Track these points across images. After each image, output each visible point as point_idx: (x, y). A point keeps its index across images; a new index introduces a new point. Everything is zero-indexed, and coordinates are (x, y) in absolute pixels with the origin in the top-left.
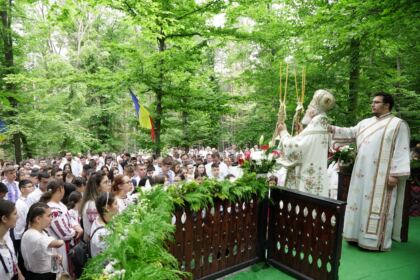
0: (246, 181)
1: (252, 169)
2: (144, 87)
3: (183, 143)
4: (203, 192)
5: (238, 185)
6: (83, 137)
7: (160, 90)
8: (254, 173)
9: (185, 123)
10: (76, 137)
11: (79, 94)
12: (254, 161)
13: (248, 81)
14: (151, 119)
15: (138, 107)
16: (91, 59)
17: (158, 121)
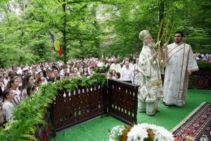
0: (95, 77)
1: (98, 71)
2: (56, 30)
3: (80, 56)
4: (72, 84)
5: (91, 79)
7: (65, 31)
8: (99, 73)
9: (81, 46)
10: (25, 56)
11: (26, 33)
12: (99, 67)
13: (108, 24)
14: (60, 46)
15: (53, 40)
16: (32, 14)
17: (65, 47)
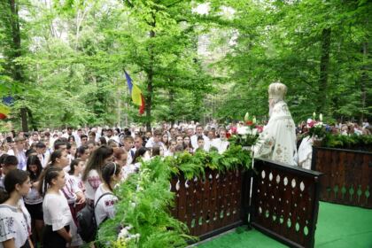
0: (233, 153)
1: (238, 142)
2: (135, 67)
3: (169, 117)
4: (195, 163)
5: (226, 157)
6: (81, 112)
7: (151, 70)
8: (240, 146)
10: (75, 112)
11: (78, 74)
12: (240, 135)
14: (143, 97)
15: (131, 86)
16: (88, 42)
17: (149, 98)
